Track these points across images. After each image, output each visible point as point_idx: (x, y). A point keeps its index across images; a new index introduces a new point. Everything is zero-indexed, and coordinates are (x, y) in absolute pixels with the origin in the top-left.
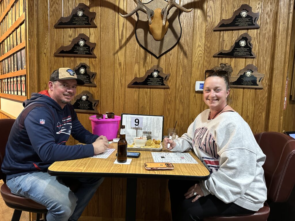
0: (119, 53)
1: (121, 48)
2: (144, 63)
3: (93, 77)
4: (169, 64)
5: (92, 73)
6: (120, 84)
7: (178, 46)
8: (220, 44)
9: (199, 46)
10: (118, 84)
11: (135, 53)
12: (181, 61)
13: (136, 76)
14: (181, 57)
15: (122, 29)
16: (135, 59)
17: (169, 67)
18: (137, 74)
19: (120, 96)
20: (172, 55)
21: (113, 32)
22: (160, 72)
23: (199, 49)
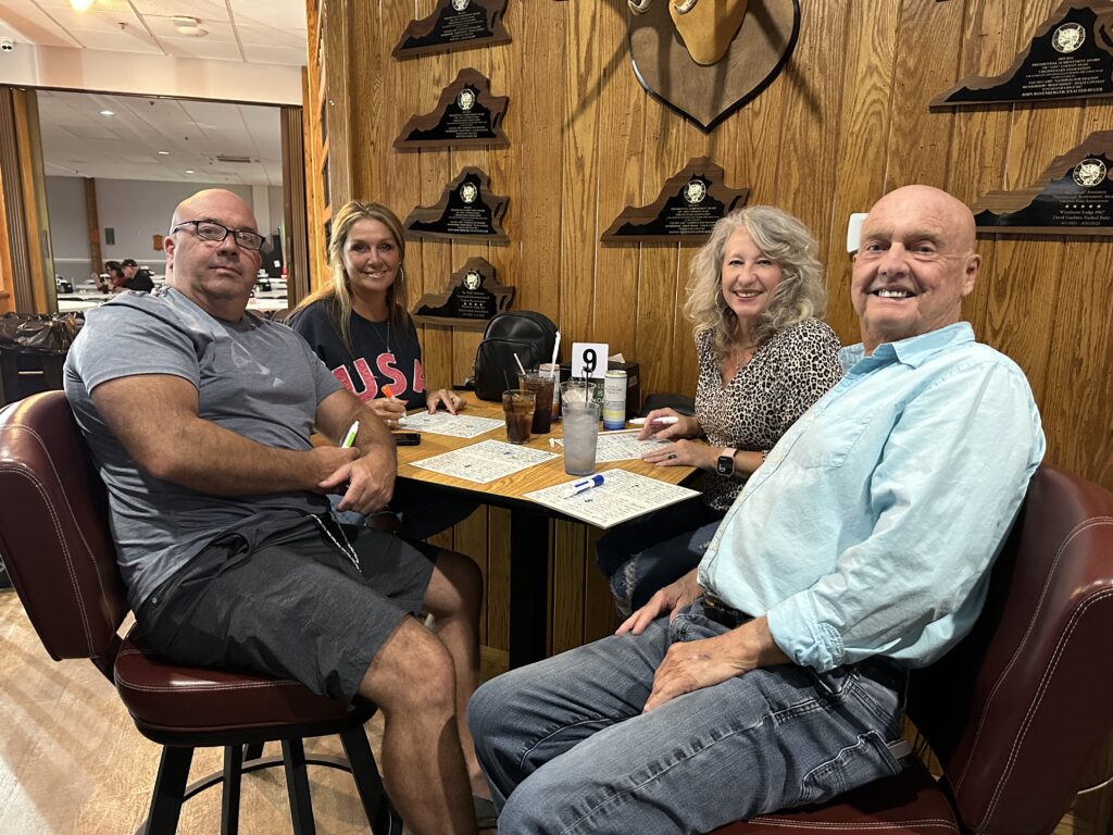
0: (578, 125)
1: (583, 105)
2: (657, 152)
3: (500, 213)
4: (749, 152)
5: (497, 198)
6: (579, 235)
7: (785, 79)
8: (964, 55)
9: (871, 70)
10: (573, 235)
11: (630, 119)
12: (794, 134)
13: (632, 201)
14: (797, 121)
15: (588, 36)
16: (627, 142)
17: (751, 161)
18: (634, 195)
19: (579, 274)
20: (762, 114)
21: (560, 51)
22: (711, 183)
23: (868, 84)
